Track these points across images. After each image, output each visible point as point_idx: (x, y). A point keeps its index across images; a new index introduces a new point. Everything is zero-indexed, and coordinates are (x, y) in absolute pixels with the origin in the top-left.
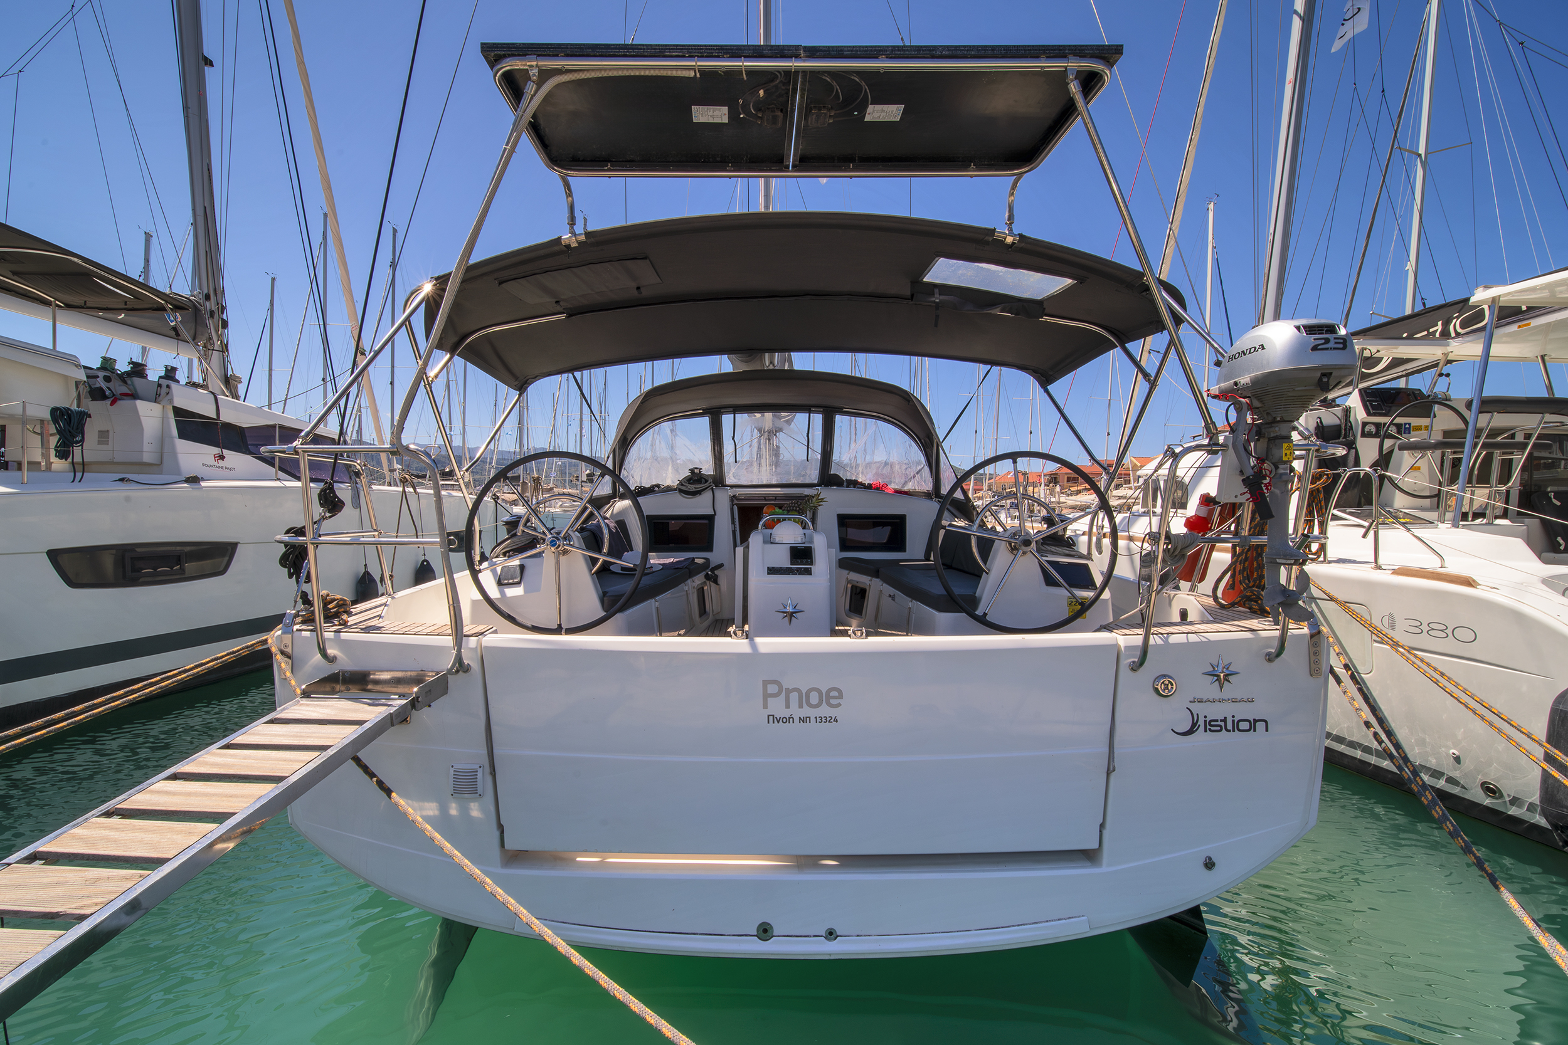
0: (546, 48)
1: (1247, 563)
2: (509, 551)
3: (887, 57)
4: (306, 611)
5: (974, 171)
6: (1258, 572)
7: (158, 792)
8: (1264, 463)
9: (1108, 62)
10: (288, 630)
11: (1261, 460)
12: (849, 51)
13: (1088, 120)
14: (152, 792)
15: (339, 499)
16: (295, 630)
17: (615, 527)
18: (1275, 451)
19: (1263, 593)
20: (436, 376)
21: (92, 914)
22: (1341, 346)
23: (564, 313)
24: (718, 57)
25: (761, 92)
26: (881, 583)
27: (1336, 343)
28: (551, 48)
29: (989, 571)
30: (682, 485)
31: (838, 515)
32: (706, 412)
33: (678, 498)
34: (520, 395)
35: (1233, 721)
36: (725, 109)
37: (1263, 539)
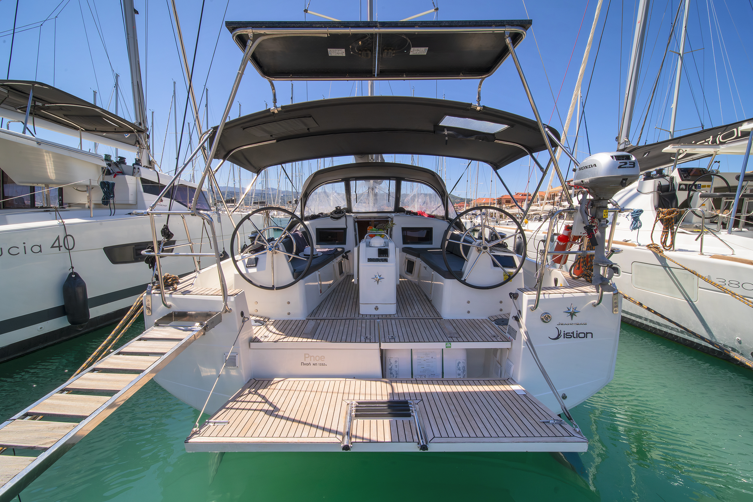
0: (256, 24)
1: (585, 258)
2: (252, 251)
3: (419, 27)
4: (158, 283)
5: (462, 77)
6: (590, 263)
7: (85, 379)
8: (594, 219)
9: (525, 28)
10: (149, 293)
11: (593, 218)
12: (401, 24)
13: (515, 56)
14: (83, 379)
15: (171, 233)
16: (152, 293)
17: (302, 235)
18: (599, 213)
19: (592, 273)
20: (217, 171)
21: (50, 447)
22: (632, 166)
23: (275, 140)
24: (338, 27)
25: (360, 43)
26: (421, 260)
27: (630, 164)
28: (259, 24)
29: (468, 260)
30: (332, 214)
31: (402, 228)
32: (343, 180)
33: (329, 220)
34: (258, 175)
35: (577, 333)
36: (344, 50)
37: (593, 252)
